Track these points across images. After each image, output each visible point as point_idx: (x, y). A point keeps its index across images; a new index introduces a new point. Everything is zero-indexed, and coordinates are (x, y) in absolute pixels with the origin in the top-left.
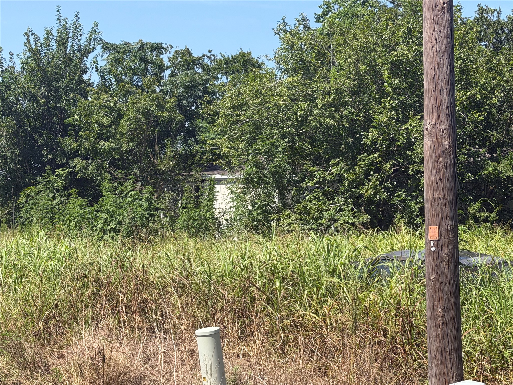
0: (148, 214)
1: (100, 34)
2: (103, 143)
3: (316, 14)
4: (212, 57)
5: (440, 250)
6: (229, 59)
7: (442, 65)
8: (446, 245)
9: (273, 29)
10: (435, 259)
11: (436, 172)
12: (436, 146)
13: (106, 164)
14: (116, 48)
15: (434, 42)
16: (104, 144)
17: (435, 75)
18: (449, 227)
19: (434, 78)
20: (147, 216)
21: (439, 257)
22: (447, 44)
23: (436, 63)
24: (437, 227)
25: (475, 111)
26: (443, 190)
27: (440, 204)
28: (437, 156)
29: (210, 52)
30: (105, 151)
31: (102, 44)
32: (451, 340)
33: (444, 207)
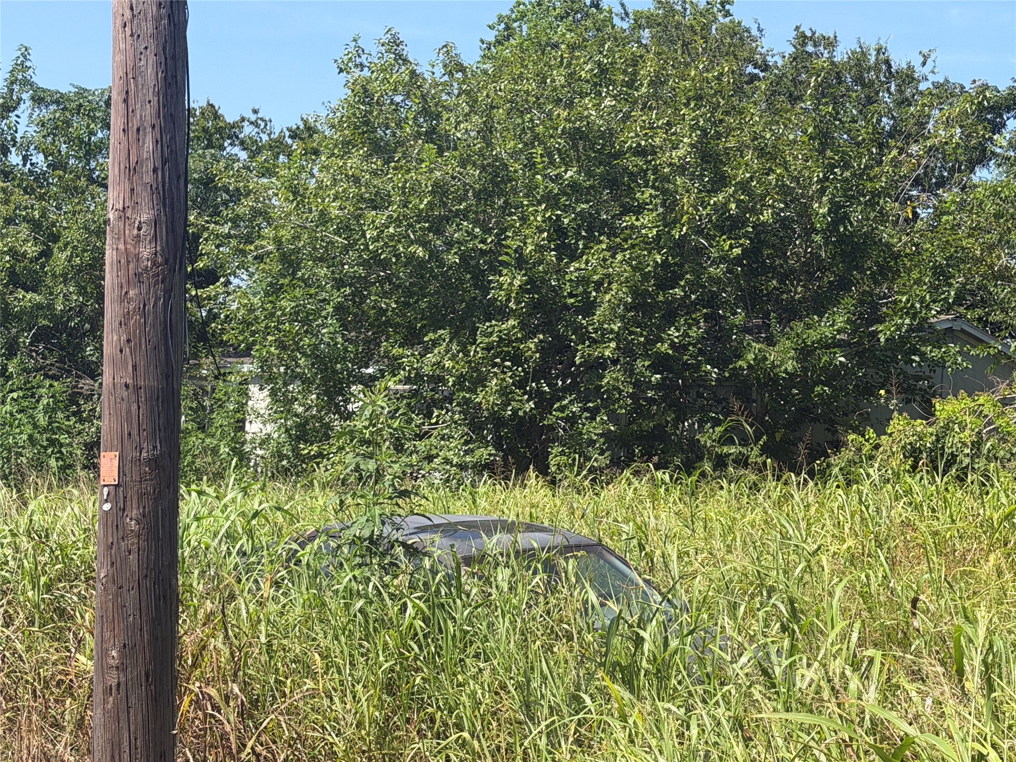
0: (47, 440)
1: (31, 70)
2: (20, 294)
3: (482, 42)
4: (259, 122)
5: (121, 510)
6: (298, 128)
7: (143, 69)
8: (135, 499)
9: (336, 61)
10: (110, 530)
11: (121, 324)
12: (122, 261)
13: (27, 337)
14: (60, 100)
15: (128, 14)
16: (24, 297)
17: (127, 92)
18: (144, 454)
19: (126, 101)
20: (45, 443)
21: (117, 526)
22: (158, 20)
23: (130, 63)
24: (117, 453)
25: (724, 237)
26: (135, 367)
27: (126, 400)
28: (125, 285)
29: (255, 112)
30: (23, 311)
31: (31, 92)
32: (136, 724)
33: (134, 407)
